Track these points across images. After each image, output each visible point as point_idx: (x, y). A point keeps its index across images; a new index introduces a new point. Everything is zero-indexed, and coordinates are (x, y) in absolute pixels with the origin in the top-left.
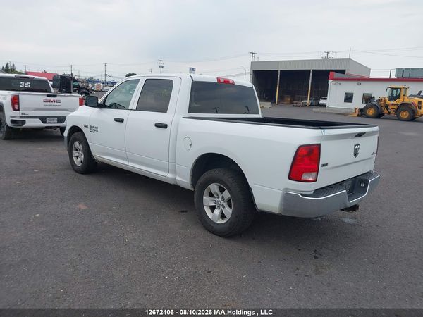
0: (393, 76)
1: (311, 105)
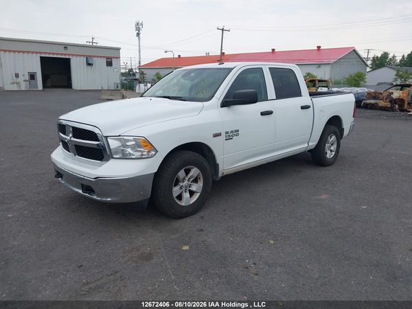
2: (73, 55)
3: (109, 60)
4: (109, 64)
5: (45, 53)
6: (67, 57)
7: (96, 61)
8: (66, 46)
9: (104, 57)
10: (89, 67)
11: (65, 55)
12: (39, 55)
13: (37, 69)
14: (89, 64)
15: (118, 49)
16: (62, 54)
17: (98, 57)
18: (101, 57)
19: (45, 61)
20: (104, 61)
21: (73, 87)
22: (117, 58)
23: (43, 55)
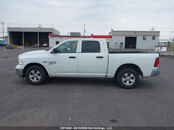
0: (69, 35)
1: (39, 46)
2: (138, 36)
3: (154, 37)
4: (154, 39)
5: (127, 35)
6: (136, 36)
7: (147, 37)
8: (135, 32)
9: (151, 36)
10: (144, 40)
11: (135, 35)
12: (125, 36)
13: (124, 41)
14: (144, 39)
15: (159, 32)
16: (133, 35)
17: (148, 36)
18: (150, 36)
19: (127, 38)
20: (151, 37)
21: (136, 48)
22: (158, 36)
23: (127, 36)
